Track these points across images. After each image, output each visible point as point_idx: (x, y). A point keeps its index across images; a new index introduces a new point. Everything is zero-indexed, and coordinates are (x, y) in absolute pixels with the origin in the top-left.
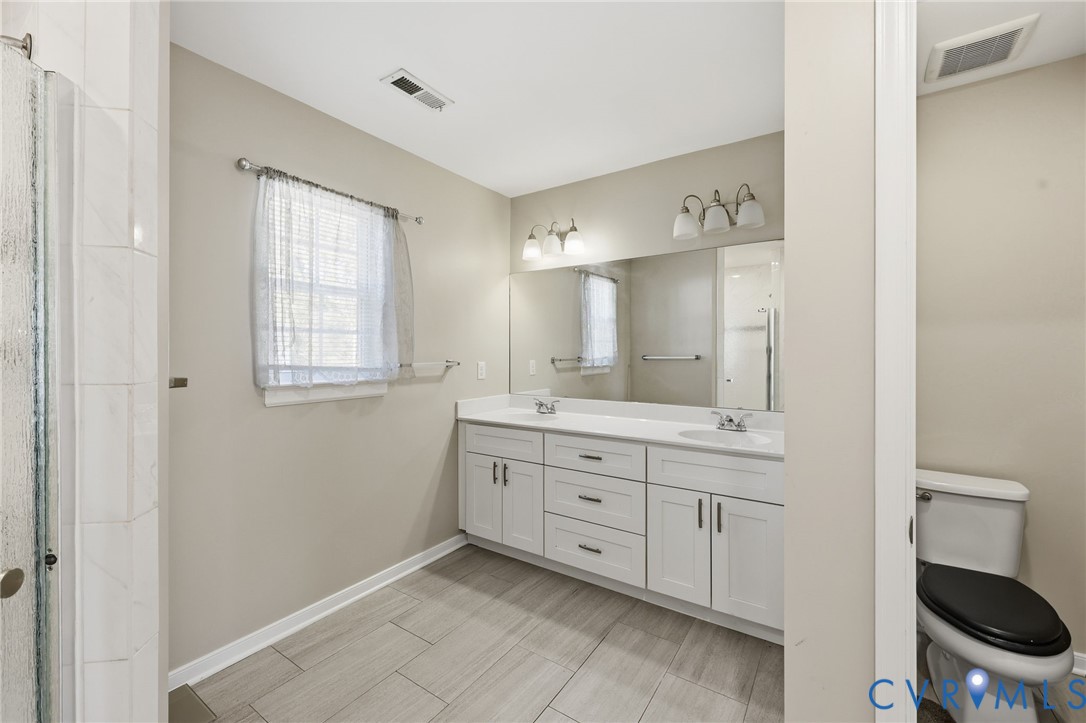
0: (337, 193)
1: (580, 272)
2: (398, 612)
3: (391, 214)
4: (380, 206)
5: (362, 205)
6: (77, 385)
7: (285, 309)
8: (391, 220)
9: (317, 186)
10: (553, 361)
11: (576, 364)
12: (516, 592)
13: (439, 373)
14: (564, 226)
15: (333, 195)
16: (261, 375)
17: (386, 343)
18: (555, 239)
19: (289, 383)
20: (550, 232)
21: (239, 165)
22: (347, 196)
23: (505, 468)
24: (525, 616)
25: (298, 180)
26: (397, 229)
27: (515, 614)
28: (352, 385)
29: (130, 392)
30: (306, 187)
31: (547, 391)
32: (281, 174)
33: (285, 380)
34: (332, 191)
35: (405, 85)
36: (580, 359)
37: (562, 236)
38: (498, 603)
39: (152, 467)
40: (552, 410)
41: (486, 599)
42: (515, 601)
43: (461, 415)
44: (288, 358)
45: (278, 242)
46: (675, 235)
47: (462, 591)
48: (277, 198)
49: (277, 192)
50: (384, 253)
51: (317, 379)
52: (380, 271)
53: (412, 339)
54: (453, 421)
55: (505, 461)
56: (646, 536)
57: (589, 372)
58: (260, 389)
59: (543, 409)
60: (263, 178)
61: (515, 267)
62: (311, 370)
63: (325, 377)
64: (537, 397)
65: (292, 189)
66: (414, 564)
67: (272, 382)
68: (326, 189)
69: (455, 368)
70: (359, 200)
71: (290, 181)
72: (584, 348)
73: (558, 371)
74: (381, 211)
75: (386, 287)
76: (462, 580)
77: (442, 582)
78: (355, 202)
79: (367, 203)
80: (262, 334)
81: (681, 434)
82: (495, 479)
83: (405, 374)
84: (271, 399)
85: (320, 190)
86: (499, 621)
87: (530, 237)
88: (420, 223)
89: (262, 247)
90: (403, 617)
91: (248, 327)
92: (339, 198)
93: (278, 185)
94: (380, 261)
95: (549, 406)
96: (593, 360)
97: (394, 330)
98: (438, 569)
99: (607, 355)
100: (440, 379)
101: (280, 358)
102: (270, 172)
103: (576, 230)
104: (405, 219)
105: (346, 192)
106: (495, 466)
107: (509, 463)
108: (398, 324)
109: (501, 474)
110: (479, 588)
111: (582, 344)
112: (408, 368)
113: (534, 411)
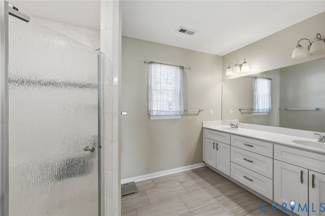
0: (167, 65)
1: (253, 78)
2: (182, 180)
3: (182, 68)
4: (179, 66)
5: (174, 67)
6: (105, 113)
7: (155, 96)
8: (182, 69)
9: (162, 64)
10: (240, 110)
11: (251, 111)
12: (219, 185)
13: (197, 113)
14: (242, 62)
15: (166, 65)
16: (149, 112)
17: (180, 104)
18: (238, 67)
19: (156, 114)
20: (236, 65)
21: (145, 63)
22: (169, 65)
23: (217, 144)
24: (220, 194)
25: (157, 63)
26: (183, 71)
27: (217, 192)
28: (171, 115)
29: (112, 115)
30: (159, 65)
31: (238, 120)
32: (154, 63)
33: (155, 113)
34: (166, 64)
35: (182, 31)
36: (252, 109)
37: (241, 66)
38: (212, 187)
39: (117, 131)
40: (237, 127)
41: (208, 184)
42: (218, 188)
43: (204, 126)
44: (155, 108)
45: (153, 79)
46: (292, 57)
47: (201, 180)
48: (153, 68)
49: (153, 67)
50: (180, 79)
51: (162, 114)
52: (179, 84)
53: (187, 103)
54: (201, 128)
55: (217, 142)
56: (273, 180)
57: (257, 114)
58: (149, 116)
59: (233, 126)
60: (150, 64)
61: (224, 79)
62: (161, 111)
63: (164, 113)
64: (231, 122)
65: (156, 66)
66: (189, 168)
67: (152, 114)
68: (164, 64)
69: (202, 111)
70: (173, 65)
71: (156, 64)
72: (254, 105)
73: (242, 113)
74: (179, 68)
75: (180, 88)
76: (202, 177)
77: (195, 175)
78: (172, 66)
79: (175, 66)
80: (150, 102)
81: (294, 141)
82: (214, 147)
83: (185, 113)
84: (152, 118)
85: (163, 64)
86: (211, 193)
87: (228, 68)
88: (190, 69)
89: (149, 81)
90: (183, 182)
91: (146, 100)
92: (168, 66)
93: (153, 65)
94: (179, 81)
95: (235, 125)
96: (259, 110)
97: (182, 100)
98: (195, 171)
99: (266, 108)
100: (197, 115)
101: (153, 108)
102: (151, 63)
103: (246, 63)
104: (186, 68)
105: (169, 64)
106: (214, 143)
107: (219, 143)
108: (184, 99)
109: (216, 146)
110: (207, 181)
111: (253, 104)
112: (186, 111)
113: (230, 127)
